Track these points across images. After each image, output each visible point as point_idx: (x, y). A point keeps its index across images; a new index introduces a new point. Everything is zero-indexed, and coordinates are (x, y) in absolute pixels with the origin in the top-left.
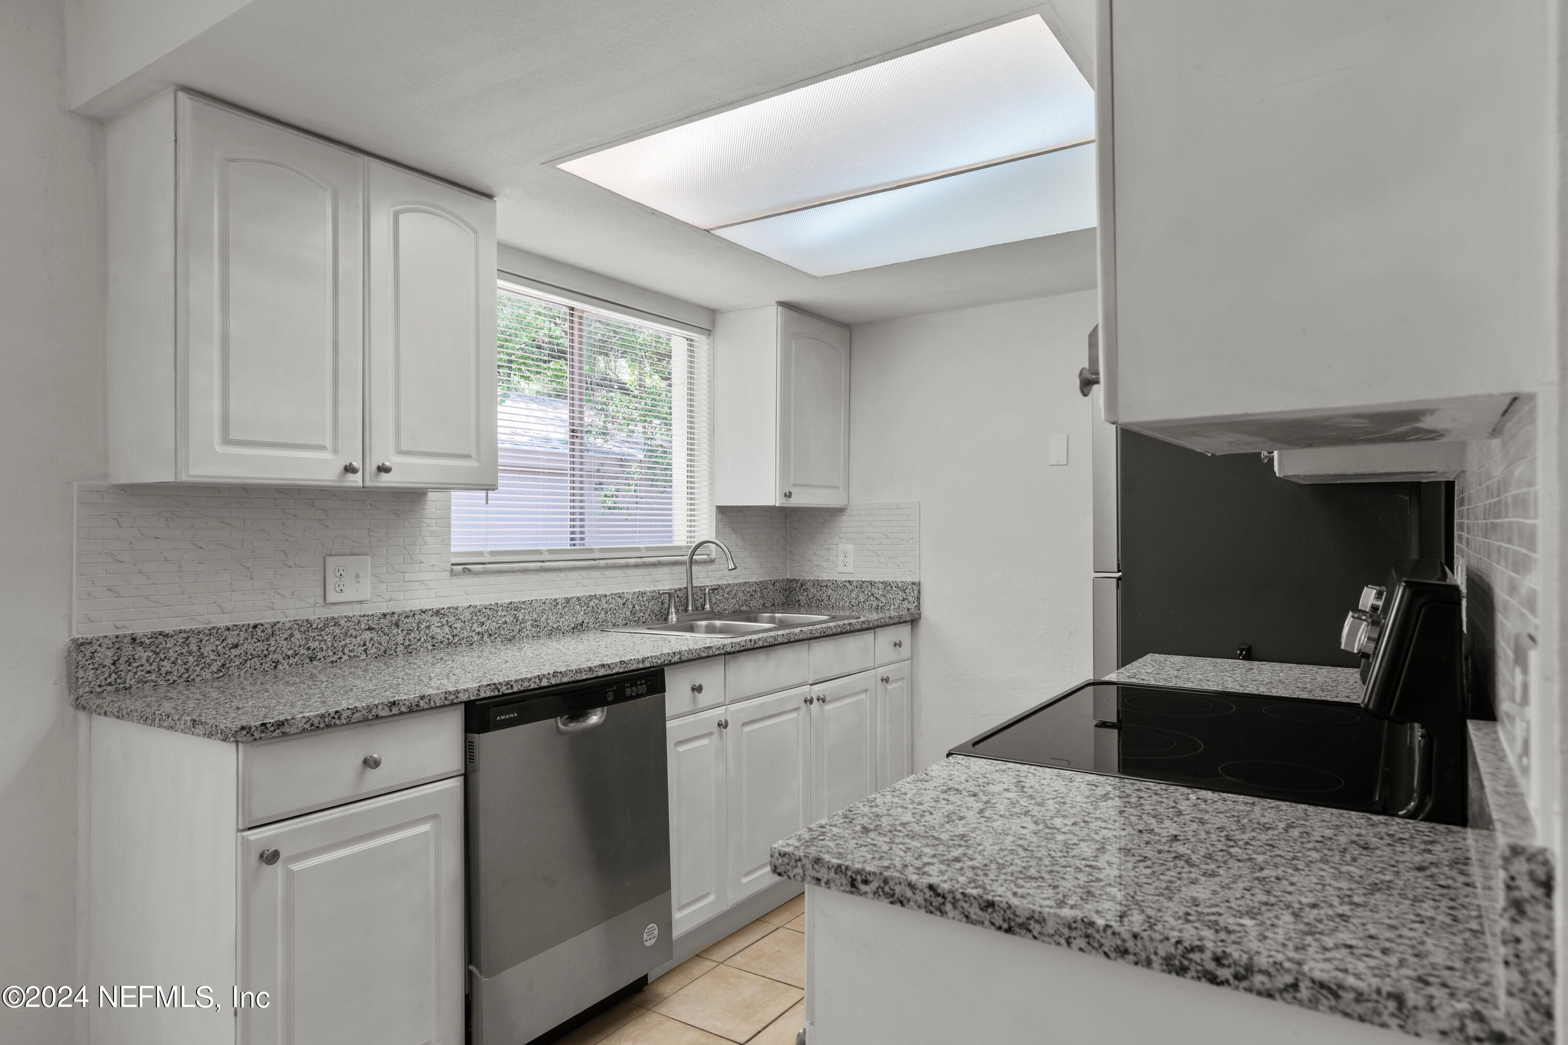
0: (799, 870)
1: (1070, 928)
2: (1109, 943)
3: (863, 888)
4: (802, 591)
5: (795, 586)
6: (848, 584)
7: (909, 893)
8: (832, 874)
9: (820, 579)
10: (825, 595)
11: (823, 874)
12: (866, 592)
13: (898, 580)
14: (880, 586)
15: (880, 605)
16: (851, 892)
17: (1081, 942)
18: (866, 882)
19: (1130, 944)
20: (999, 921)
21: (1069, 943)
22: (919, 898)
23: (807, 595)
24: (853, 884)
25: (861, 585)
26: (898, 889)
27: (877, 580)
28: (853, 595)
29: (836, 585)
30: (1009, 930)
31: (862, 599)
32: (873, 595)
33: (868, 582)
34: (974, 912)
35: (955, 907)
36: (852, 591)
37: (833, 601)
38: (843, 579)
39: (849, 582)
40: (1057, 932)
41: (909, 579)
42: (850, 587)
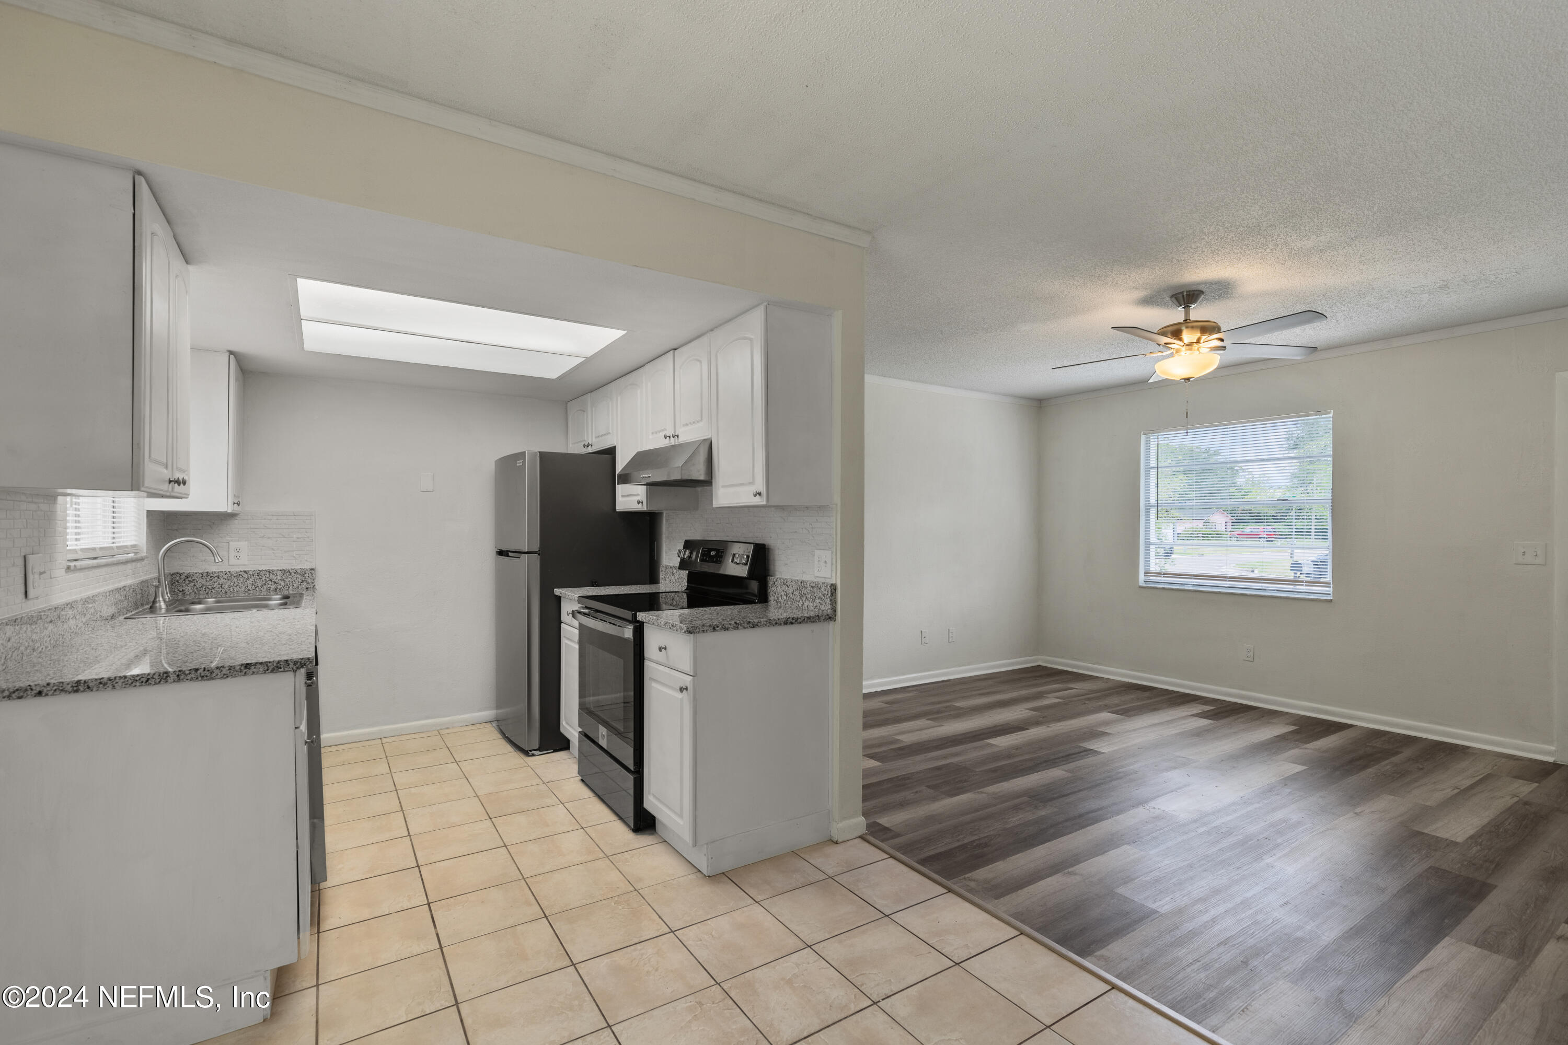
0: (698, 630)
1: (766, 622)
2: (774, 622)
3: (717, 629)
4: (187, 582)
5: (178, 578)
6: (243, 574)
7: (729, 626)
8: (708, 628)
9: (210, 571)
10: (216, 584)
11: (705, 628)
12: (264, 579)
13: (296, 568)
14: (279, 573)
15: (279, 587)
16: (714, 631)
17: (768, 624)
18: (718, 627)
19: (778, 622)
20: (751, 626)
21: (766, 625)
22: (732, 626)
23: (194, 585)
24: (714, 628)
25: (259, 574)
26: (726, 626)
27: (275, 569)
28: (250, 582)
29: (229, 575)
30: (753, 627)
31: (259, 583)
32: (271, 580)
33: (265, 570)
34: (746, 625)
35: (741, 625)
36: (248, 579)
37: (226, 587)
38: (238, 570)
39: (245, 572)
40: (764, 624)
41: (308, 566)
42: (246, 576)
